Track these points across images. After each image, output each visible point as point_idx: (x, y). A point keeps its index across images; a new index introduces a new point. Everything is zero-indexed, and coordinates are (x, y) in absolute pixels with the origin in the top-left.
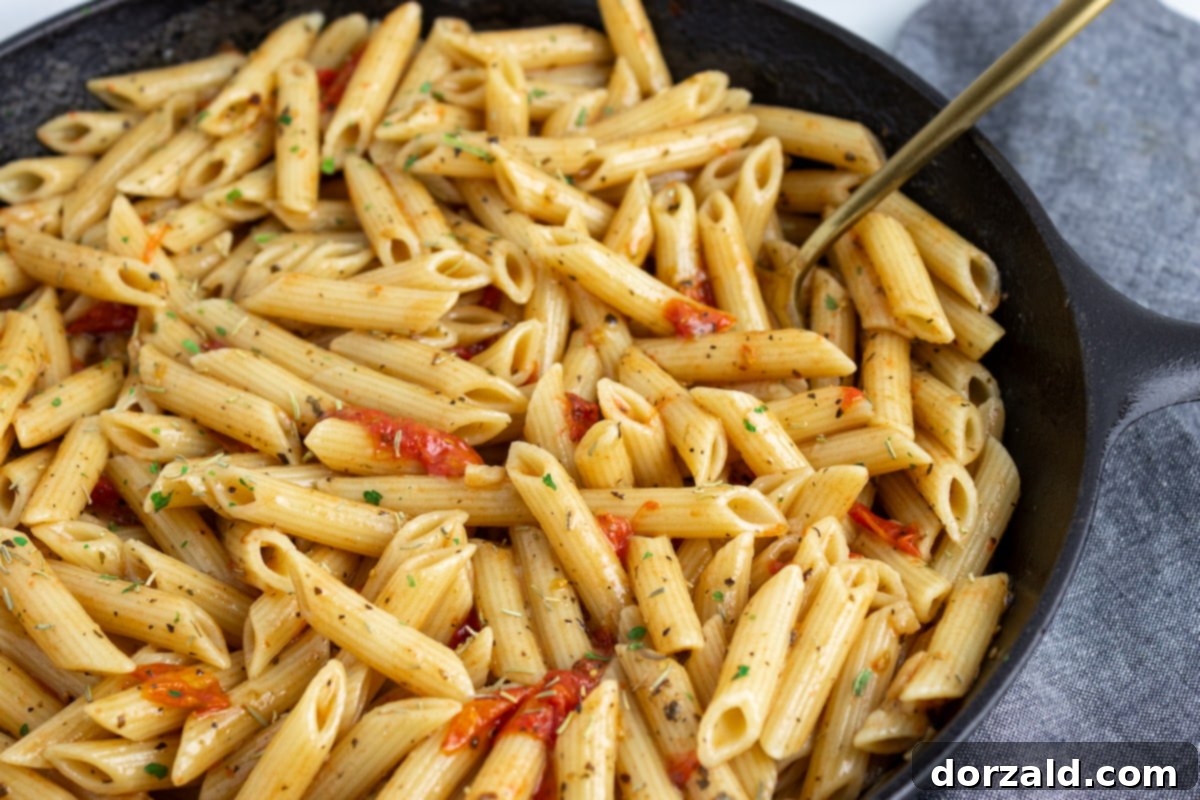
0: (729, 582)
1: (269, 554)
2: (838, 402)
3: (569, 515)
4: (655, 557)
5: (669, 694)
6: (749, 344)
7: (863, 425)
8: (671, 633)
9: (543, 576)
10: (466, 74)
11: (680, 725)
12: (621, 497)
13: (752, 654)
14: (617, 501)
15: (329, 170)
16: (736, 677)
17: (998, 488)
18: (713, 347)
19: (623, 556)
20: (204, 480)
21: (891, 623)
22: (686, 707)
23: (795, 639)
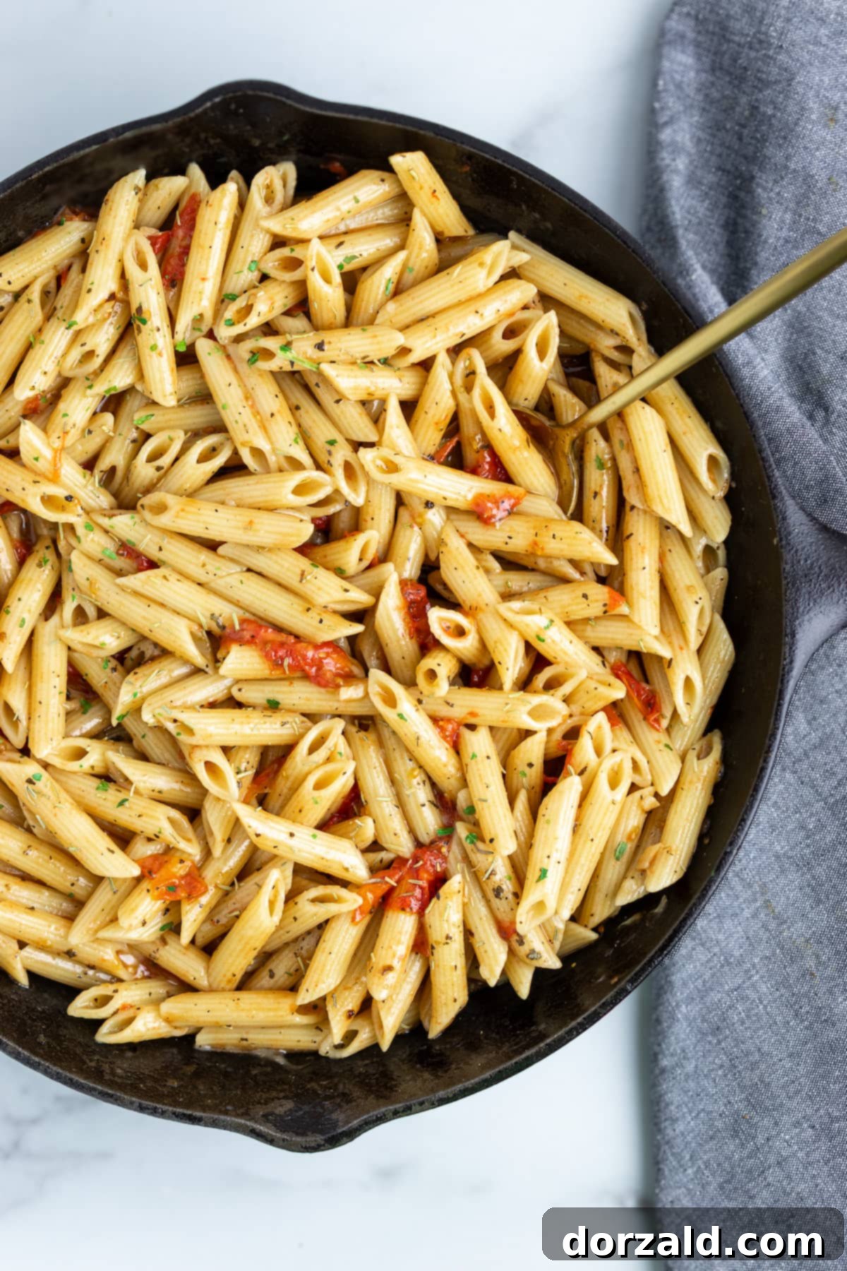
0: (530, 765)
1: (210, 766)
2: (605, 605)
3: (418, 738)
4: (479, 758)
5: (497, 878)
6: (538, 539)
7: (624, 617)
8: (495, 842)
9: (403, 766)
10: (284, 252)
11: (503, 900)
12: (452, 706)
13: (549, 857)
14: (448, 708)
15: (182, 349)
16: (539, 879)
17: (719, 666)
18: (510, 538)
19: (456, 747)
20: (154, 716)
21: (640, 806)
22: (508, 887)
23: (576, 829)
